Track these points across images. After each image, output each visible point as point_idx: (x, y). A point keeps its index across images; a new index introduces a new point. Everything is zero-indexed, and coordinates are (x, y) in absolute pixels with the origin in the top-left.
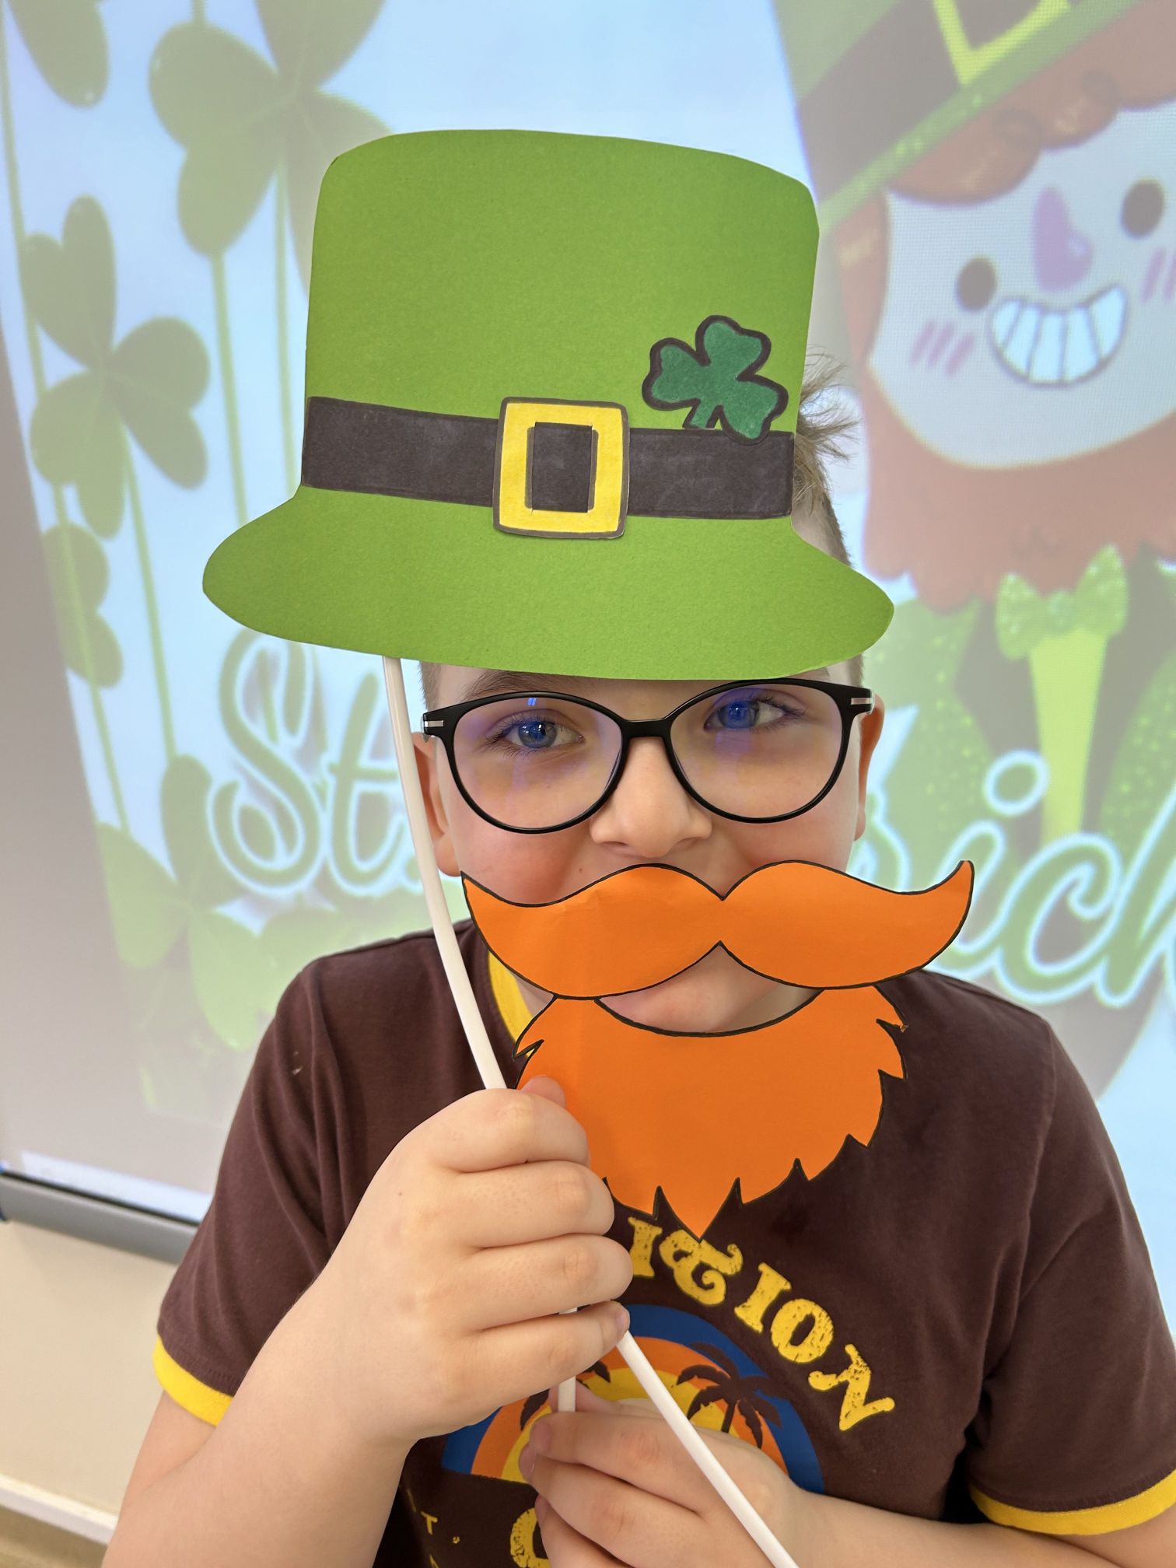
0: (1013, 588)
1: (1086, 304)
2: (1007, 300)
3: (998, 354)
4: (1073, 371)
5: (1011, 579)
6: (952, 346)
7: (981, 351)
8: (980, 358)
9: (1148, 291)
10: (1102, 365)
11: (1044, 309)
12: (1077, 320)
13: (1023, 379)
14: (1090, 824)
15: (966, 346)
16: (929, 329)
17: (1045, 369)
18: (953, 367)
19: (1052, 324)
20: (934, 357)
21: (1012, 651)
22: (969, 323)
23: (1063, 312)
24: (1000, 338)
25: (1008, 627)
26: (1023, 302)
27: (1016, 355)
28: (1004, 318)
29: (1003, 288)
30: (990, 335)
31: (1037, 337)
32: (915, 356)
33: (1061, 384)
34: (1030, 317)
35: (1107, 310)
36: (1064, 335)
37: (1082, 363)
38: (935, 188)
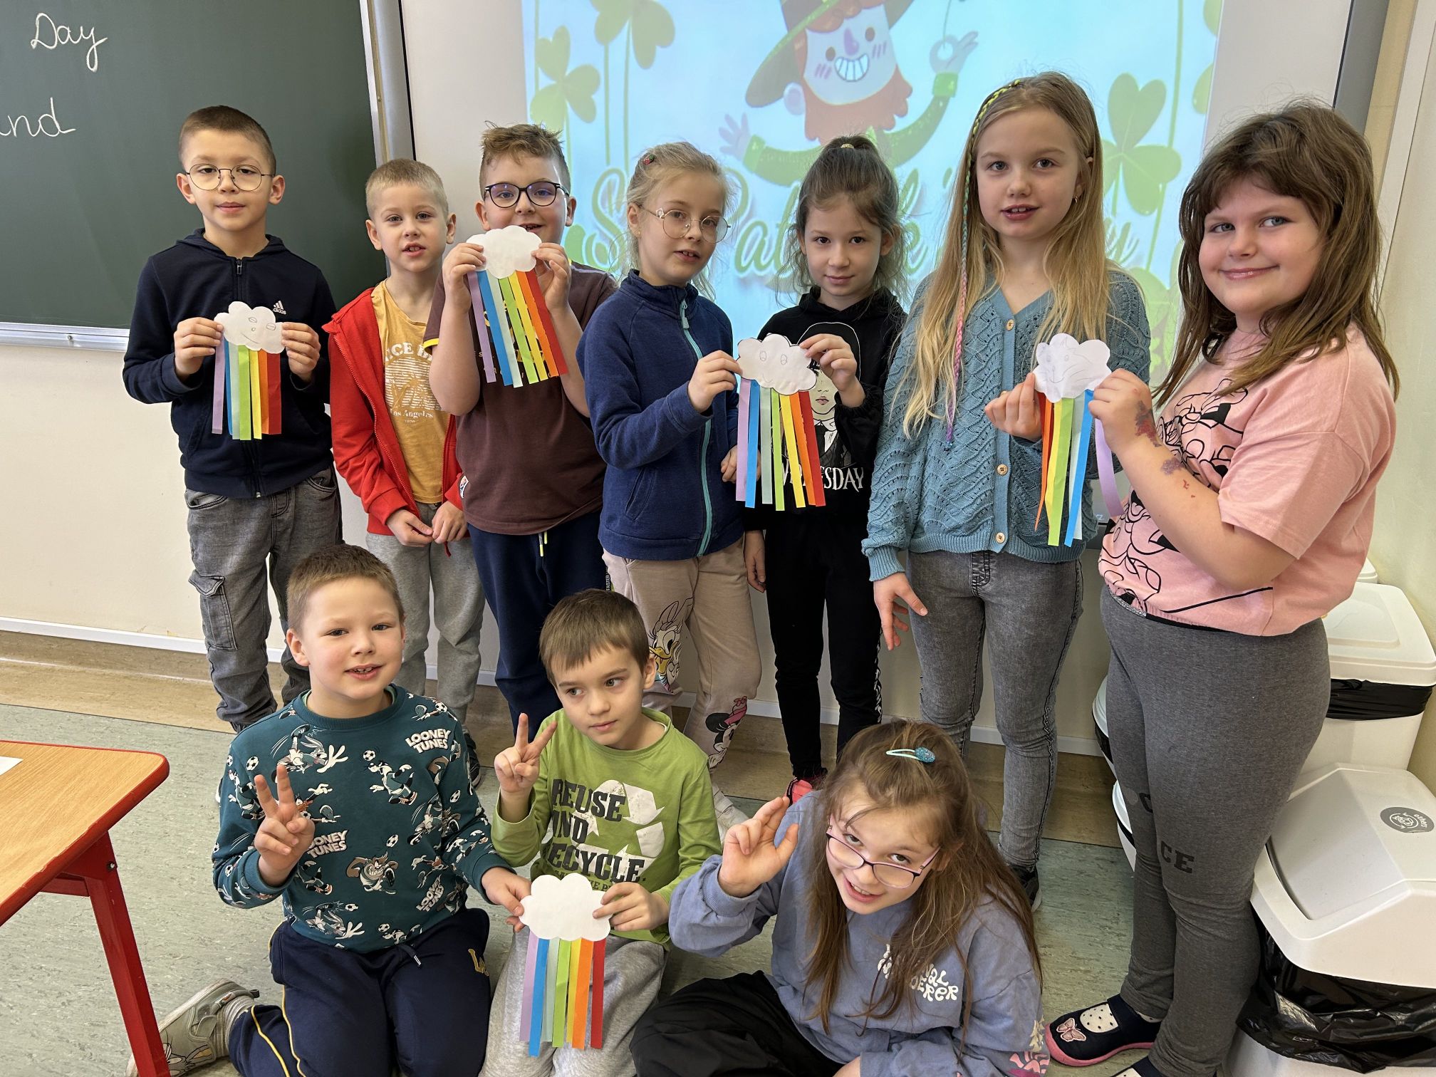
1: (859, 59)
2: (839, 58)
3: (838, 73)
4: (857, 78)
6: (825, 71)
7: (833, 73)
8: (833, 75)
9: (873, 55)
10: (864, 75)
11: (848, 61)
12: (857, 63)
13: (844, 79)
15: (829, 71)
16: (820, 65)
17: (850, 77)
18: (826, 76)
19: (851, 64)
20: (821, 75)
22: (830, 64)
23: (853, 61)
24: (838, 68)
26: (843, 59)
27: (842, 73)
28: (838, 63)
29: (837, 55)
30: (836, 68)
31: (847, 68)
32: (816, 74)
33: (854, 81)
34: (845, 62)
35: (864, 60)
36: (854, 67)
37: (859, 75)
38: (819, 28)
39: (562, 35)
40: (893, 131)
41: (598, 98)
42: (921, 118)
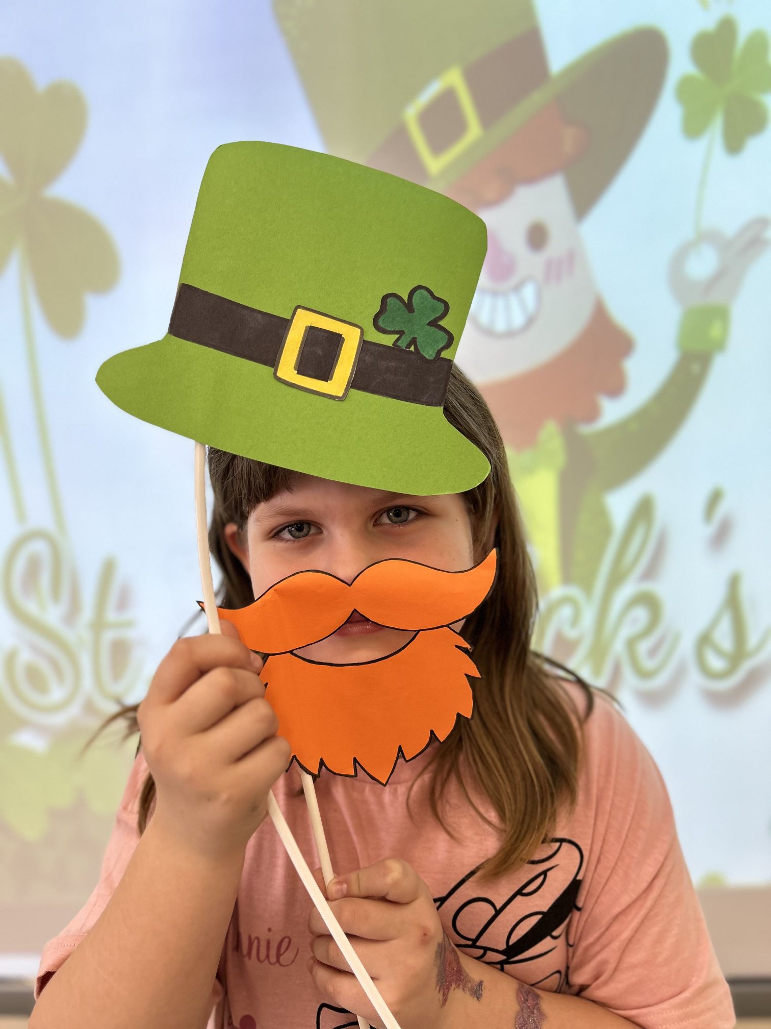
1: (518, 289)
9: (547, 280)
10: (531, 321)
11: (495, 294)
12: (513, 297)
13: (490, 333)
14: (566, 580)
19: (500, 302)
23: (505, 295)
27: (484, 319)
33: (511, 333)
34: (488, 297)
35: (529, 292)
37: (519, 321)
40: (596, 426)
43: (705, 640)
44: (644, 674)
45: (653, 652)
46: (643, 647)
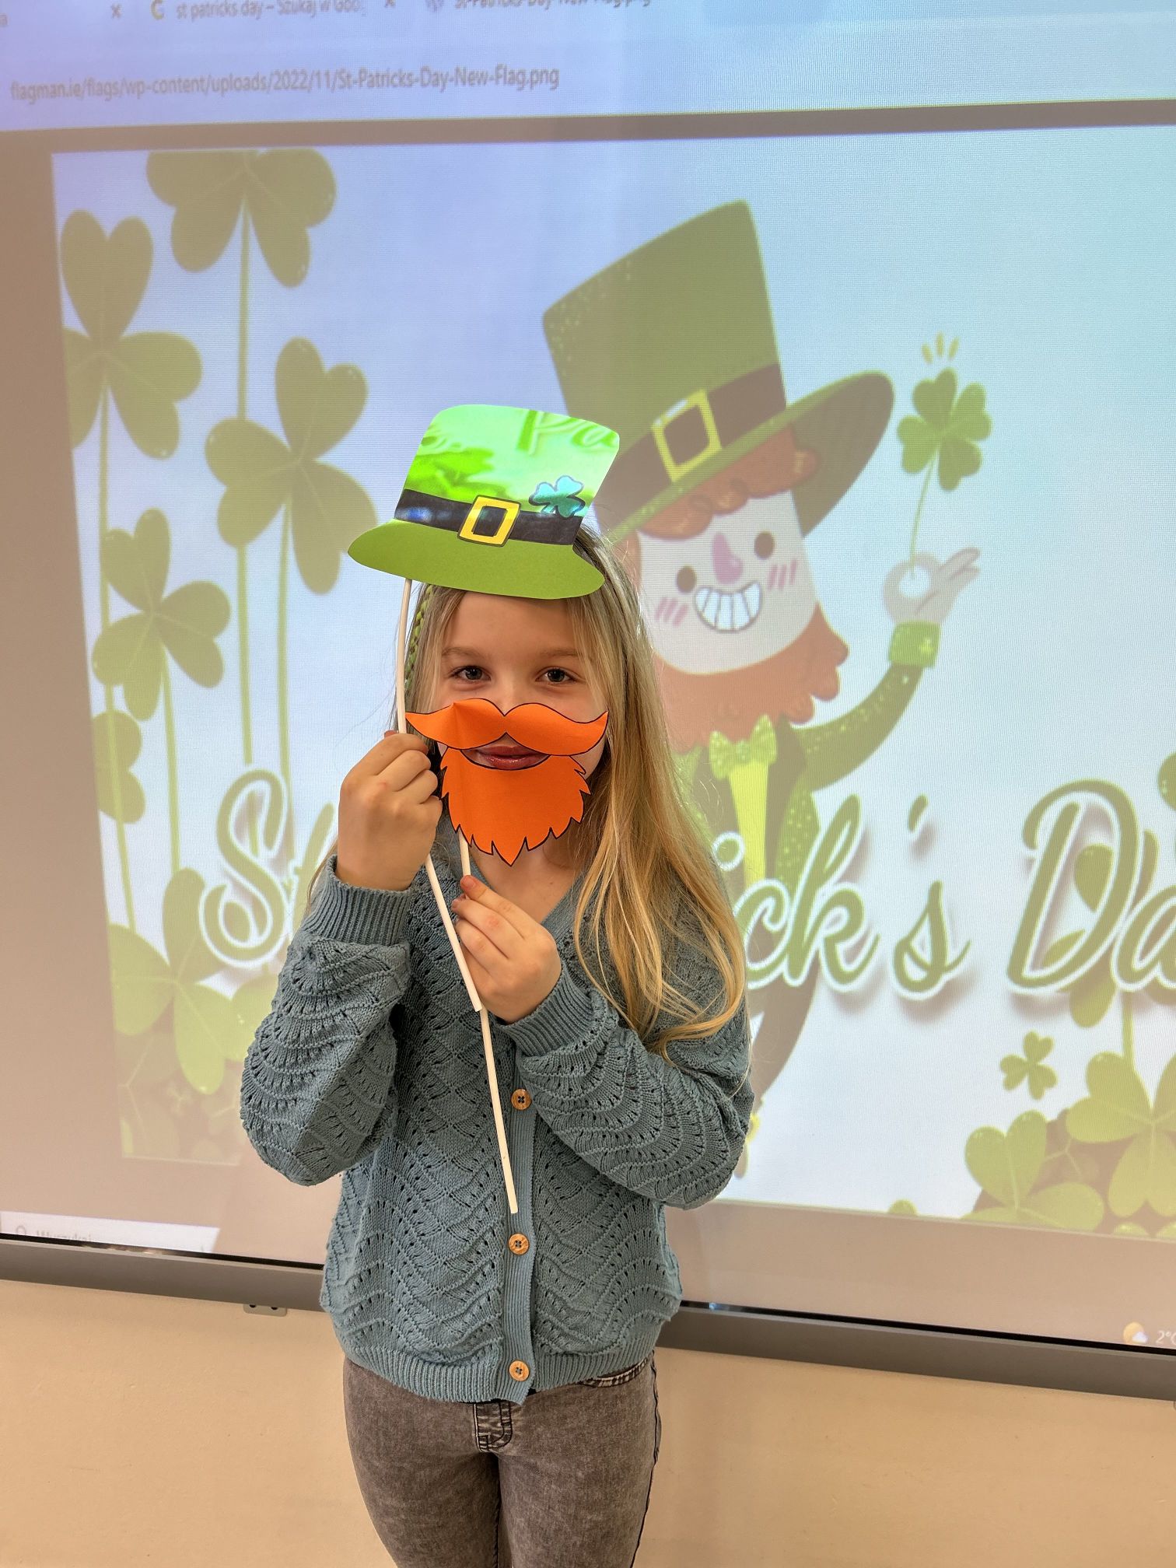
0: (717, 739)
1: (741, 591)
2: (702, 588)
3: (700, 615)
4: (738, 626)
5: (715, 734)
6: (676, 610)
7: (691, 614)
8: (691, 618)
9: (771, 585)
10: (752, 621)
11: (721, 593)
12: (738, 599)
13: (714, 628)
14: (770, 873)
15: (683, 611)
16: (664, 601)
17: (724, 624)
18: (677, 622)
19: (726, 600)
20: (667, 615)
21: (719, 774)
22: (684, 599)
23: (731, 595)
24: (700, 607)
25: (717, 761)
26: (710, 589)
27: (709, 615)
28: (701, 597)
29: (701, 581)
30: (695, 605)
31: (719, 607)
32: (658, 615)
33: (733, 631)
34: (715, 596)
35: (753, 594)
36: (732, 606)
37: (741, 620)
38: (663, 531)
39: (154, 526)
40: (809, 725)
41: (227, 642)
42: (866, 704)
43: (904, 947)
44: (842, 977)
45: (851, 956)
46: (841, 948)
